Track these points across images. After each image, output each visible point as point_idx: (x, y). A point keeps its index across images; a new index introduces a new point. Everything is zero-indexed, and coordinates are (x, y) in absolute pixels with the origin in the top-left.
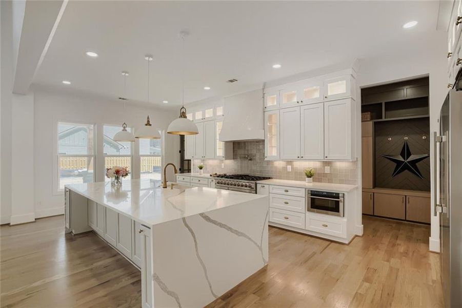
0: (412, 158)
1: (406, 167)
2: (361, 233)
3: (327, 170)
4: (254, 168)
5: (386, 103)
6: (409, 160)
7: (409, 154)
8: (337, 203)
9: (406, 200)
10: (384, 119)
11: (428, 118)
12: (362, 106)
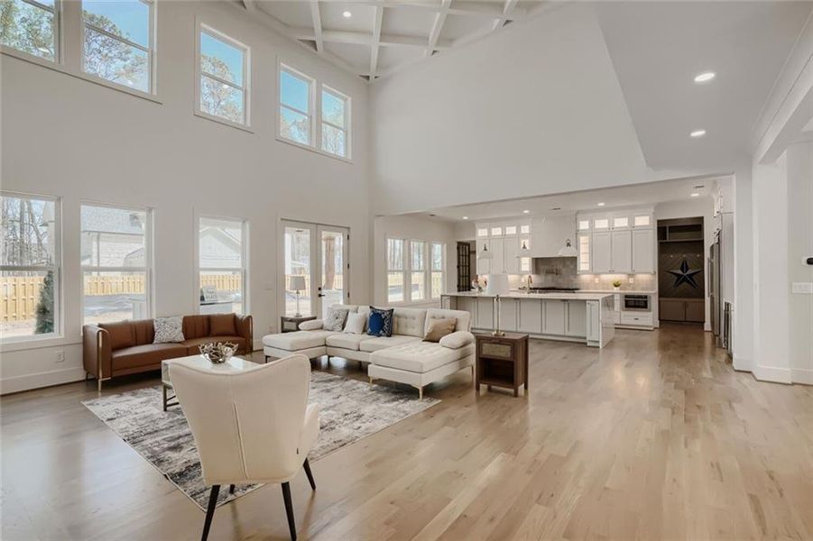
0: (689, 272)
1: (685, 279)
2: (658, 326)
3: (631, 281)
4: (560, 281)
5: (670, 227)
6: (688, 273)
7: (687, 270)
8: (646, 302)
9: (685, 305)
10: (668, 240)
11: (703, 241)
12: (658, 228)
